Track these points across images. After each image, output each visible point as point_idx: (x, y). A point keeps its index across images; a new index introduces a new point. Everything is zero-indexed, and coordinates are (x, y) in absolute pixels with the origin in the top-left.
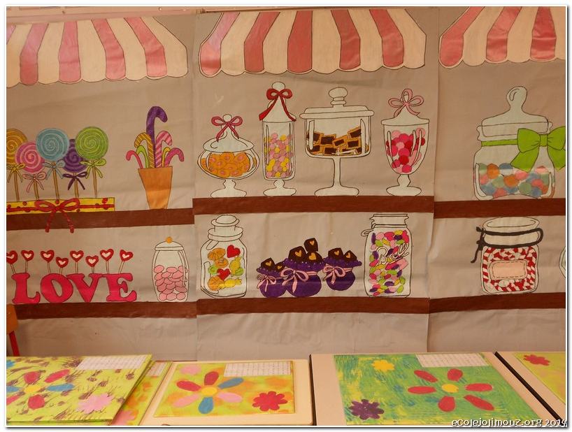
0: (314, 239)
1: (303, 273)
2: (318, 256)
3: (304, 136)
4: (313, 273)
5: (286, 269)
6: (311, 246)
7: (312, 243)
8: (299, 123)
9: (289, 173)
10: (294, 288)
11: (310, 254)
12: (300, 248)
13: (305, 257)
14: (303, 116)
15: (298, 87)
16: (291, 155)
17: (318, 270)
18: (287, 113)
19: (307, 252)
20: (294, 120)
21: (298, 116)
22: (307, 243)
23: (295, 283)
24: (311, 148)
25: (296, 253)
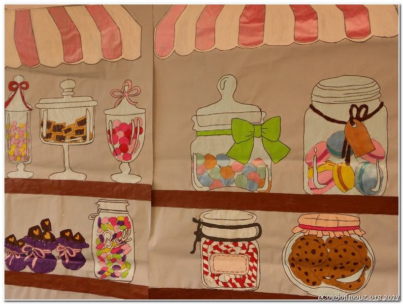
0: (48, 220)
1: (40, 250)
2: (52, 236)
3: (38, 123)
4: (48, 251)
5: (27, 245)
6: (46, 225)
7: (47, 223)
8: (35, 113)
9: (27, 158)
10: (33, 264)
11: (45, 233)
12: (36, 228)
13: (41, 236)
14: (39, 106)
15: (34, 80)
16: (28, 141)
17: (52, 250)
18: (25, 104)
19: (43, 232)
20: (31, 110)
21: (33, 107)
22: (43, 222)
23: (36, 259)
24: (45, 135)
25: (34, 232)
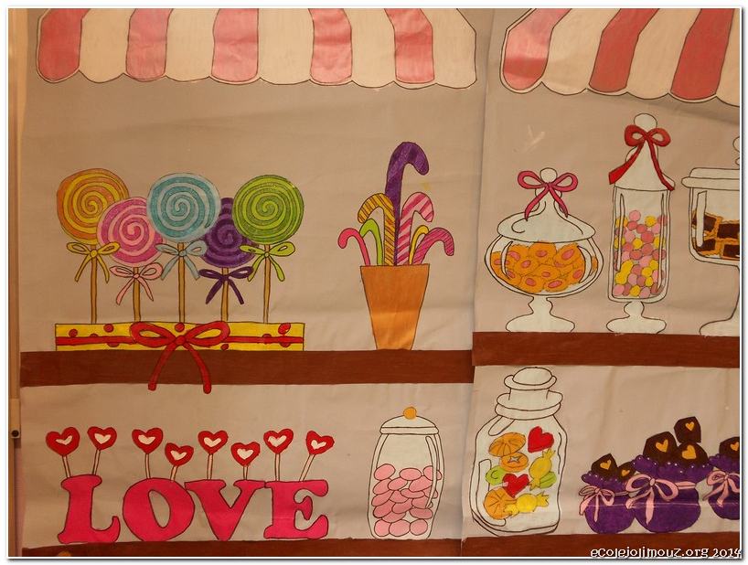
0: (693, 419)
1: (670, 484)
2: (700, 451)
3: (687, 220)
4: (687, 485)
5: (638, 476)
6: (688, 431)
7: (690, 426)
8: (680, 196)
9: (655, 290)
10: (649, 515)
11: (683, 448)
12: (666, 435)
13: (674, 453)
14: (686, 182)
15: (681, 127)
16: (660, 255)
17: (697, 481)
18: (660, 173)
19: (678, 444)
20: (670, 188)
21: (678, 183)
22: (680, 425)
23: (650, 505)
24: (700, 244)
25: (658, 445)
